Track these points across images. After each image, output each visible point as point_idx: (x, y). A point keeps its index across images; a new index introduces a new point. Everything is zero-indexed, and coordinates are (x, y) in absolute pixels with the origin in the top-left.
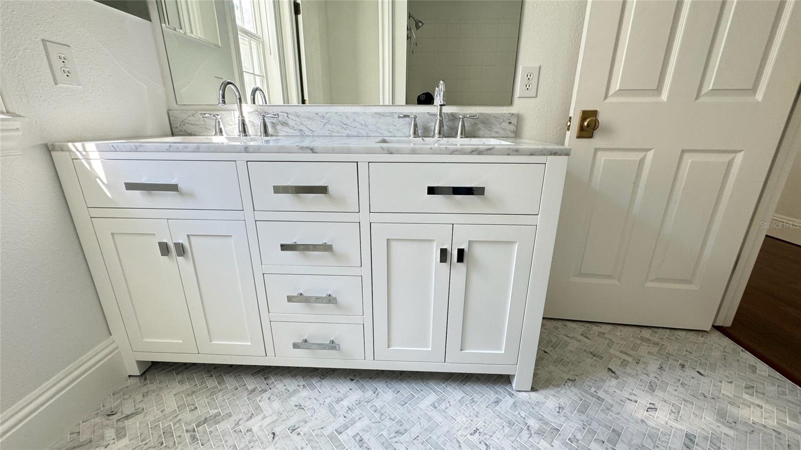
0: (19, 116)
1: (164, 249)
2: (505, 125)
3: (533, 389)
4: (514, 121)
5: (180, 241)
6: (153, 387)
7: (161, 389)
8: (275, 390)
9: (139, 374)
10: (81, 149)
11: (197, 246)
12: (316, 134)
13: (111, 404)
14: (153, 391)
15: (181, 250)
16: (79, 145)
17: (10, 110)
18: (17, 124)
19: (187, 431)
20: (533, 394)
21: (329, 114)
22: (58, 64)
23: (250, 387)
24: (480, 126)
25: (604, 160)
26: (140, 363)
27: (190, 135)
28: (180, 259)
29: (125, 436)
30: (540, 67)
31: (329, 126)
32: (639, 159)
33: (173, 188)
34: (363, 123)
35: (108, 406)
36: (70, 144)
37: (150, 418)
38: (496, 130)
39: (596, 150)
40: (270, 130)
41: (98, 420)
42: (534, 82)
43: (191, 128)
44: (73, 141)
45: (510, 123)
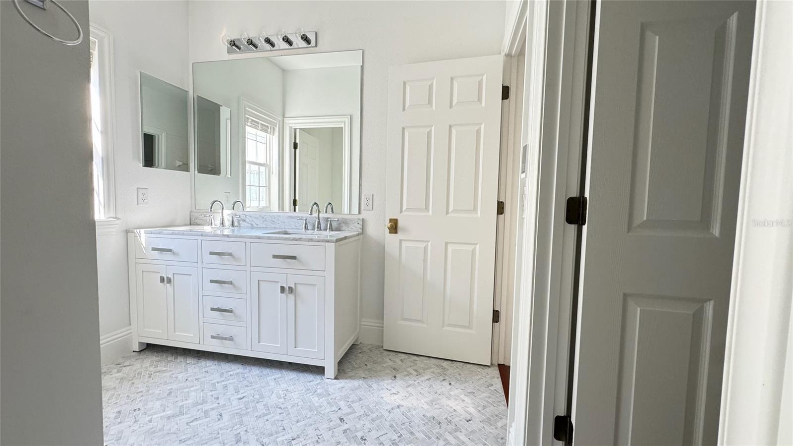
0: (120, 219)
1: (162, 280)
2: (356, 224)
3: (336, 378)
4: (361, 222)
5: (170, 276)
6: (141, 357)
7: (146, 358)
8: (200, 364)
9: (138, 350)
10: (138, 232)
11: (177, 280)
12: (259, 226)
13: (120, 361)
14: (142, 358)
15: (169, 281)
16: (138, 230)
17: (117, 217)
18: (118, 222)
19: (149, 374)
20: (335, 381)
21: (266, 217)
22: (141, 196)
23: (188, 362)
24: (342, 224)
25: (406, 246)
26: (141, 343)
27: (198, 225)
28: (168, 285)
29: (120, 372)
30: (373, 195)
31: (265, 222)
32: (424, 246)
33: (170, 250)
34: (282, 221)
35: (118, 361)
36: (135, 230)
37: (134, 368)
38: (351, 227)
39: (401, 241)
40: (236, 224)
41: (112, 366)
42: (370, 202)
43: (198, 221)
44: (136, 229)
45: (358, 224)
